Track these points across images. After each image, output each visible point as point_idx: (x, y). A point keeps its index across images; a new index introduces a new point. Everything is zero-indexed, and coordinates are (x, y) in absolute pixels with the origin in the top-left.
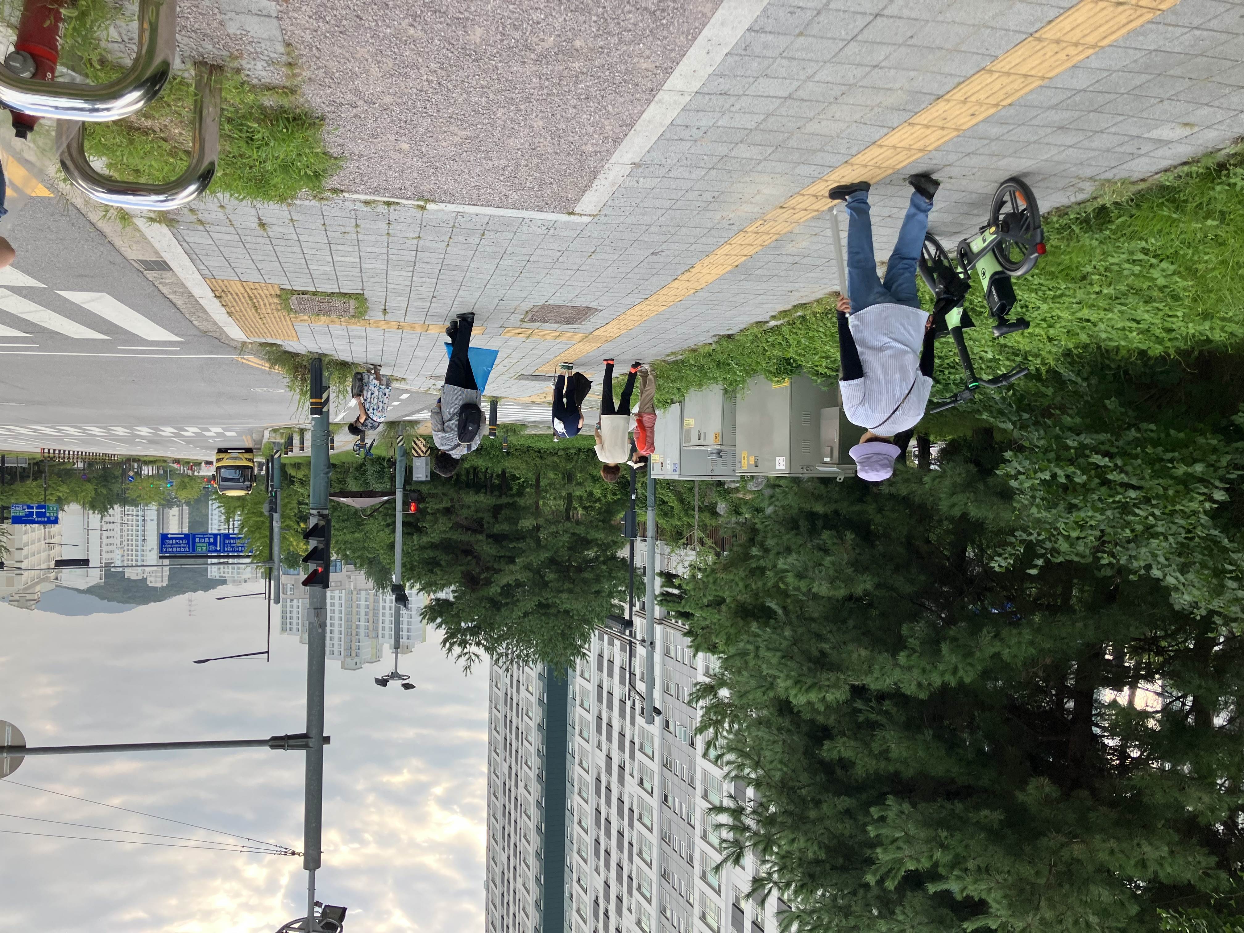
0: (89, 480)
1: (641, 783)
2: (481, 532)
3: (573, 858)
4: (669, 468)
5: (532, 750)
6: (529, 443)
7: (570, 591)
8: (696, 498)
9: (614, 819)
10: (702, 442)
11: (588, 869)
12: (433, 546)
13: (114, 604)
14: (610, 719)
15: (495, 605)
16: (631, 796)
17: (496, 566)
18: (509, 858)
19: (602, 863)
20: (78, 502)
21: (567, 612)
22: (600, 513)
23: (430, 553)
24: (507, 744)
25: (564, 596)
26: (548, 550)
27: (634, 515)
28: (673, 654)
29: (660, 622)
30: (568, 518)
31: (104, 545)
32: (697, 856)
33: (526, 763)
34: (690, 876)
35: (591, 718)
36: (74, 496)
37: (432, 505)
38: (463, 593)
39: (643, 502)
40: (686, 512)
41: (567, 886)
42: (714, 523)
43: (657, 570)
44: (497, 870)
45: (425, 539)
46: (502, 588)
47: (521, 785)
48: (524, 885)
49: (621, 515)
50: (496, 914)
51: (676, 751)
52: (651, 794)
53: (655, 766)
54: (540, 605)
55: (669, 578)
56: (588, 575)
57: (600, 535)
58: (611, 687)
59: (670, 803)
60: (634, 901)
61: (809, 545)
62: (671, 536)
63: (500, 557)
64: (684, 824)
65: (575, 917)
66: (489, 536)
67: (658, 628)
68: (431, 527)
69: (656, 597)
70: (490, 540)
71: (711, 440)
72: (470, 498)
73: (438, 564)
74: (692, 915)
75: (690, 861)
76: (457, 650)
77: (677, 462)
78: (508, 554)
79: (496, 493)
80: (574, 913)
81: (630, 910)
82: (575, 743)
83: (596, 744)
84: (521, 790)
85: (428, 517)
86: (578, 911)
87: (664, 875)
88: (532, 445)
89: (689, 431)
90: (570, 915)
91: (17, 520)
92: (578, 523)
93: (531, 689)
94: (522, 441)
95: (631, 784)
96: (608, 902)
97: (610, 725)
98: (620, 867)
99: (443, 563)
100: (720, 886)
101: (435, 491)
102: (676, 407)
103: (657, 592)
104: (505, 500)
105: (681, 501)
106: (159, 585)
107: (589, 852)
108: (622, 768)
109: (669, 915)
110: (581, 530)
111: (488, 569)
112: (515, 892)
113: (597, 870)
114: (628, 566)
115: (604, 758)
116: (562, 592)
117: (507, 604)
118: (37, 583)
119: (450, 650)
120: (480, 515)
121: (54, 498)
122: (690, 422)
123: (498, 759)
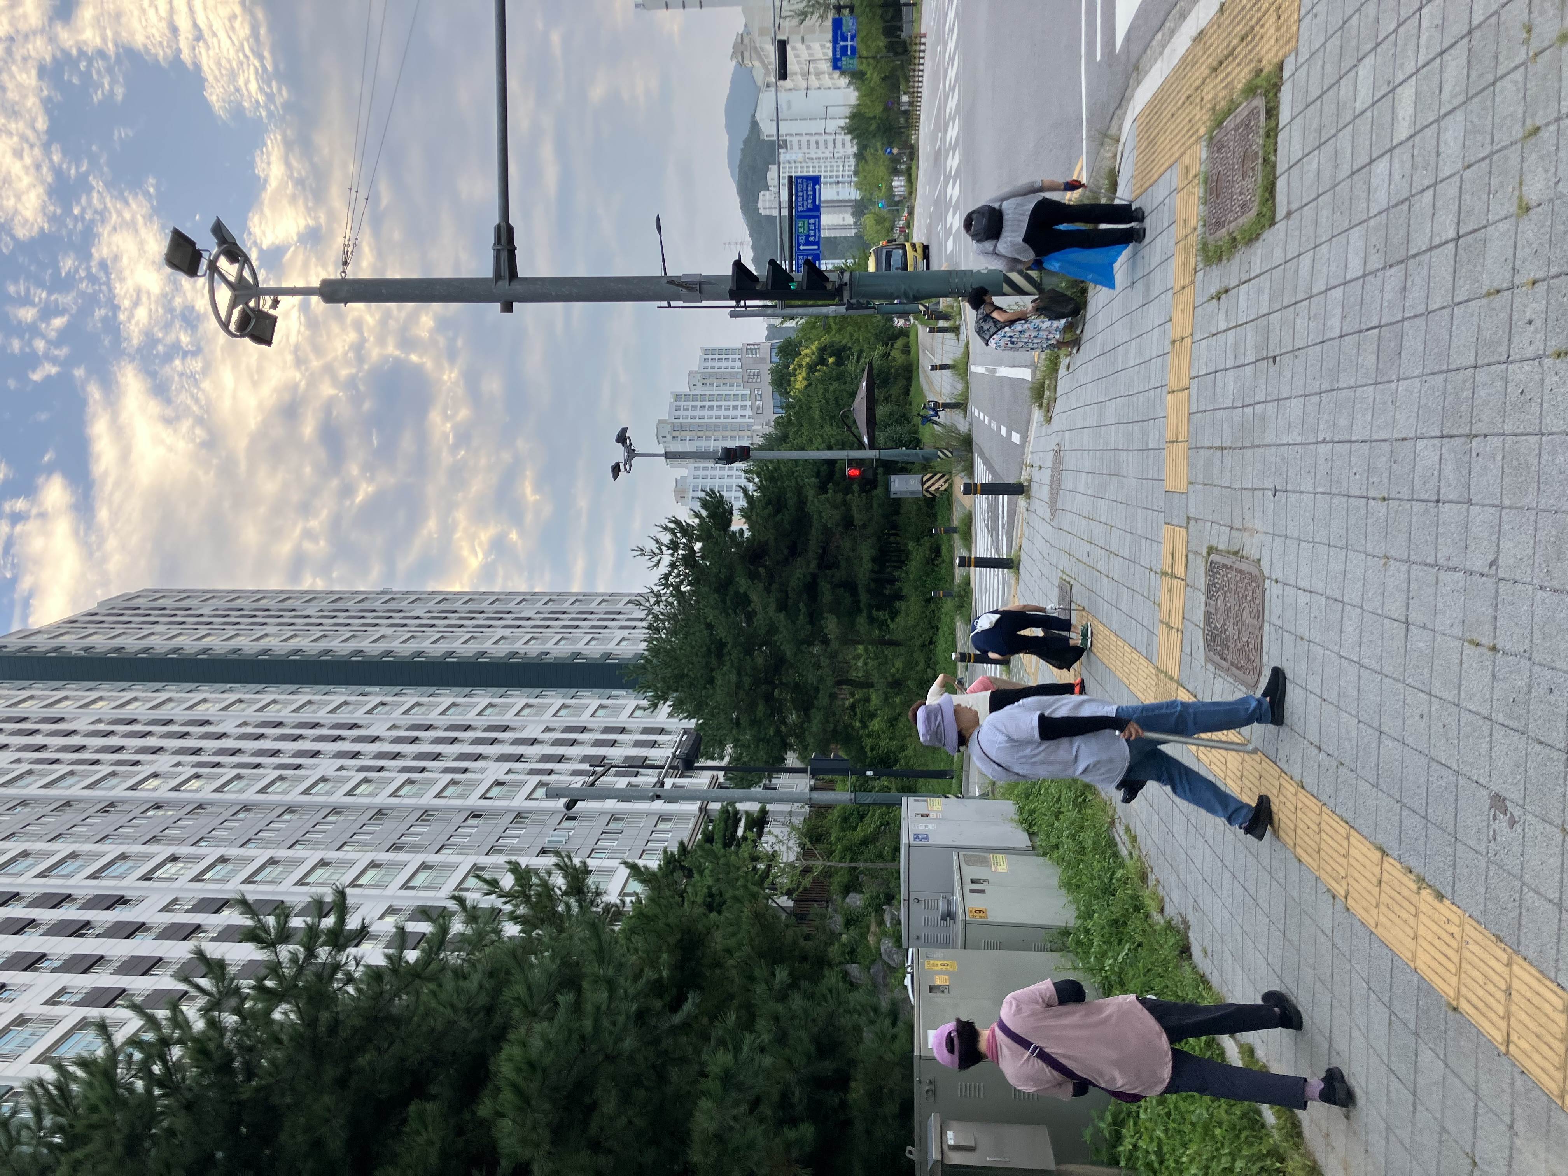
0: (886, 109)
1: (498, 783)
2: (820, 566)
3: (410, 697)
4: (921, 827)
5: (549, 646)
6: (944, 629)
7: (739, 685)
8: (870, 865)
9: (456, 749)
10: (969, 886)
11: (396, 715)
12: (802, 503)
13: (738, 155)
14: (581, 743)
15: (723, 586)
16: (483, 771)
17: (775, 587)
18: (417, 618)
19: (403, 733)
20: (859, 99)
21: (711, 681)
22: (846, 727)
23: (791, 499)
24: (557, 615)
25: (733, 677)
26: (796, 655)
27: (843, 772)
28: (661, 826)
29: (703, 810)
30: (839, 683)
31: (808, 137)
32: (401, 856)
33: (533, 638)
34: (376, 847)
35: (584, 719)
36: (867, 94)
37: (856, 500)
38: (739, 545)
39: (862, 786)
40: (848, 849)
41: (377, 689)
42: (835, 888)
43: (769, 807)
44: (404, 604)
45: (810, 493)
46: (746, 595)
47: (507, 632)
48: (383, 636)
49: (842, 754)
50: (351, 603)
51: (535, 829)
52: (484, 797)
53: (519, 802)
54: (722, 645)
55: (759, 822)
56: (761, 710)
57: (815, 726)
58: (623, 744)
59: (471, 822)
60: (352, 773)
61: (790, 1076)
62: (815, 827)
63: (787, 592)
64: (442, 839)
65: (338, 699)
66: (814, 576)
67: (694, 807)
68: (828, 500)
69: (732, 803)
70: (809, 578)
71: (975, 902)
72: (866, 551)
73: (777, 512)
74: (327, 848)
75: (395, 848)
76: (666, 538)
77: (931, 842)
78: (790, 602)
79: (873, 586)
80: (342, 699)
81: (341, 768)
82: (554, 699)
83: (551, 725)
84: (500, 632)
85: (839, 497)
86: (346, 703)
87: (380, 813)
88: (941, 633)
89: (984, 862)
90: (341, 694)
91: (837, 25)
92: (833, 697)
93: (624, 643)
94: (945, 619)
95: (497, 771)
96: (353, 741)
97: (574, 743)
98: (396, 756)
99: (779, 517)
100: (360, 886)
101: (875, 506)
102: (1021, 839)
103: (740, 806)
104: (864, 597)
105: (865, 842)
106: (760, 204)
107: (417, 716)
108: (519, 758)
109: (330, 818)
110: (823, 700)
111: (771, 576)
112: (376, 625)
113: (394, 727)
114: (776, 766)
115: (533, 736)
116: (739, 674)
117: (724, 602)
118: (762, 62)
119: (666, 529)
120: (843, 564)
121: (863, 68)
122: (1001, 865)
123: (540, 604)
